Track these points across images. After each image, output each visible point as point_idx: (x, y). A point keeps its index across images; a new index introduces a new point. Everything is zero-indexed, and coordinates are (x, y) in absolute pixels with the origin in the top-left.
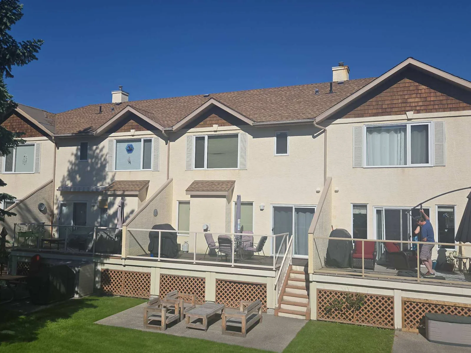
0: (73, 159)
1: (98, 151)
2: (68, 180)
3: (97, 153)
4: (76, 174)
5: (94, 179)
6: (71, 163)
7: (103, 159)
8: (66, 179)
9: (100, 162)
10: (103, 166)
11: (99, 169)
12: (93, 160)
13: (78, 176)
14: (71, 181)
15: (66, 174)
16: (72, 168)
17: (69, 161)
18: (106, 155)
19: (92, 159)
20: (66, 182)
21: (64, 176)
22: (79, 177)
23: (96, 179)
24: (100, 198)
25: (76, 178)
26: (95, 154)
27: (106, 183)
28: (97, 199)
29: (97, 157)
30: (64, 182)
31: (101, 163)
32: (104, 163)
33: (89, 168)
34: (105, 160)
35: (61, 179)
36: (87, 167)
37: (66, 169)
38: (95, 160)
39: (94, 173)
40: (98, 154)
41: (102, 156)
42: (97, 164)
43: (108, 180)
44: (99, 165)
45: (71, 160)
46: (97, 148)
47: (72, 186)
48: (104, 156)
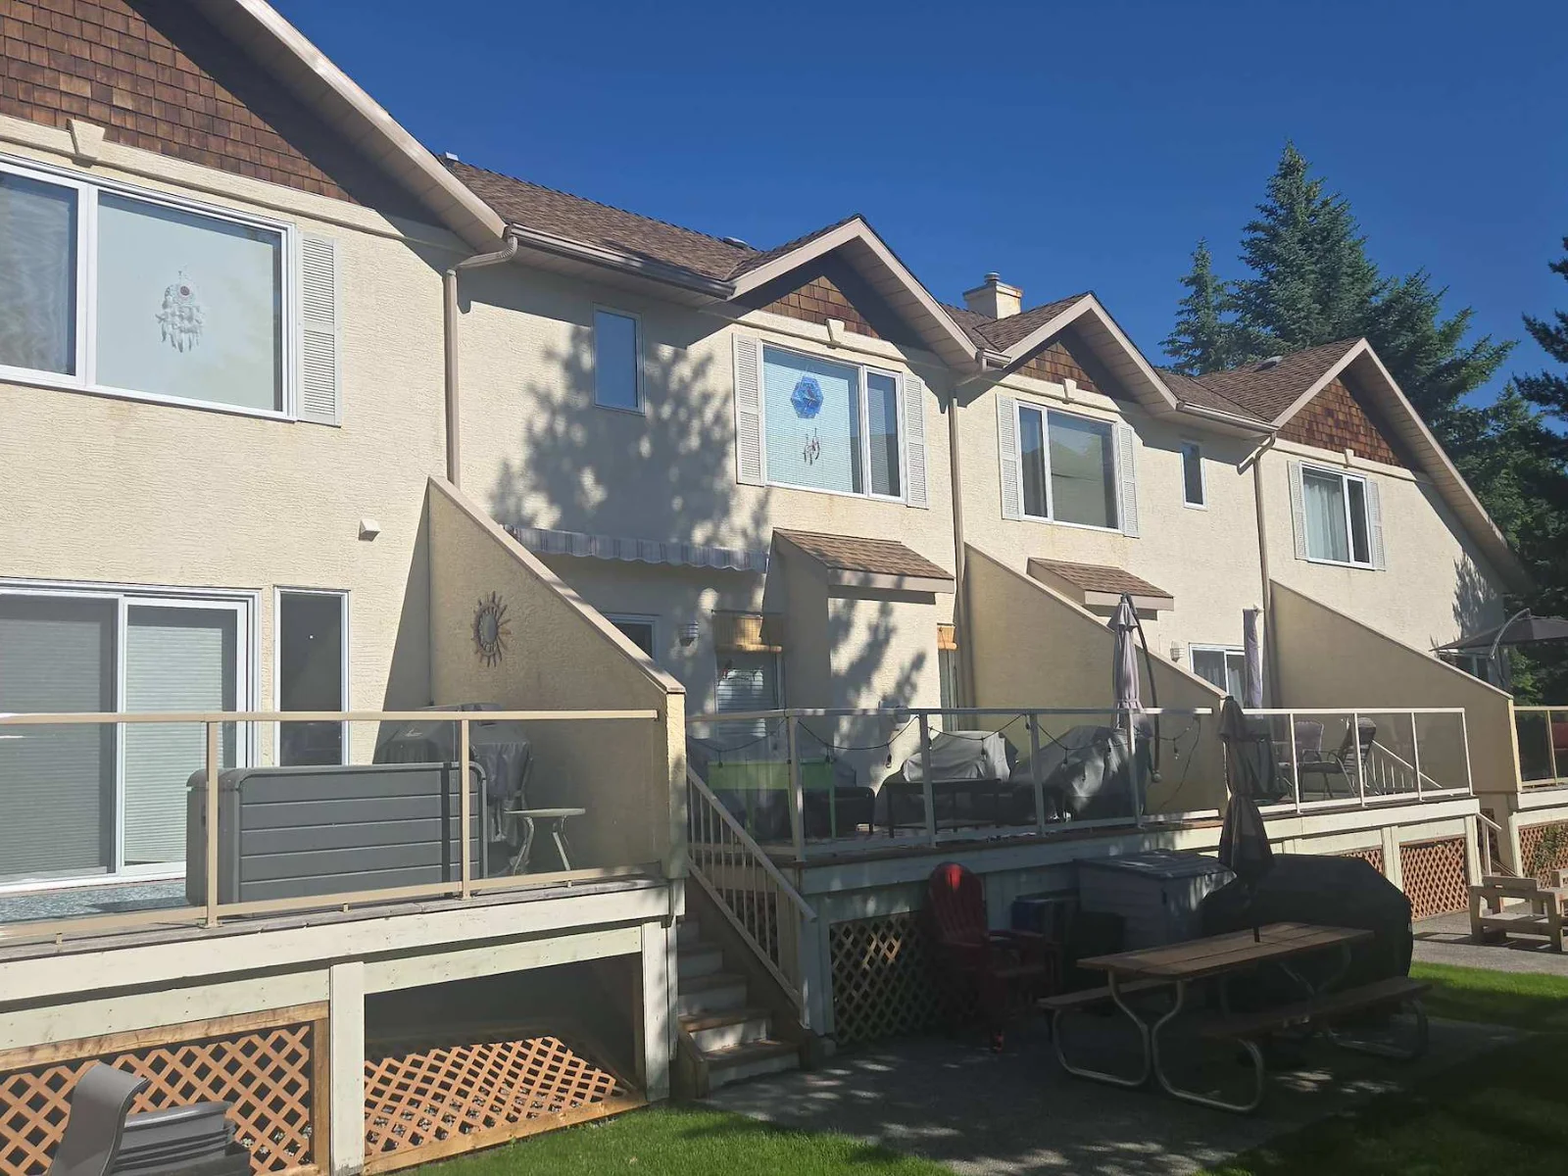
0: (555, 381)
1: (684, 370)
2: (535, 488)
3: (681, 380)
4: (578, 469)
5: (677, 503)
6: (544, 399)
7: (709, 414)
8: (520, 485)
9: (696, 424)
10: (715, 450)
11: (693, 456)
12: (666, 411)
13: (588, 479)
14: (553, 500)
15: (518, 456)
16: (550, 430)
17: (532, 389)
18: (726, 400)
19: (658, 403)
20: (520, 500)
21: (506, 467)
22: (598, 481)
23: (684, 508)
24: (708, 600)
25: (580, 486)
26: (674, 385)
27: (732, 530)
28: (694, 606)
29: (680, 399)
30: (511, 502)
31: (705, 434)
32: (717, 434)
33: (645, 447)
34: (719, 418)
35: (490, 479)
36: (638, 439)
37: (519, 432)
38: (675, 413)
39: (674, 473)
40: (685, 386)
41: (706, 397)
42: (684, 431)
43: (742, 517)
44: (694, 442)
45: (541, 385)
46: (678, 357)
47: (557, 526)
48: (716, 403)
